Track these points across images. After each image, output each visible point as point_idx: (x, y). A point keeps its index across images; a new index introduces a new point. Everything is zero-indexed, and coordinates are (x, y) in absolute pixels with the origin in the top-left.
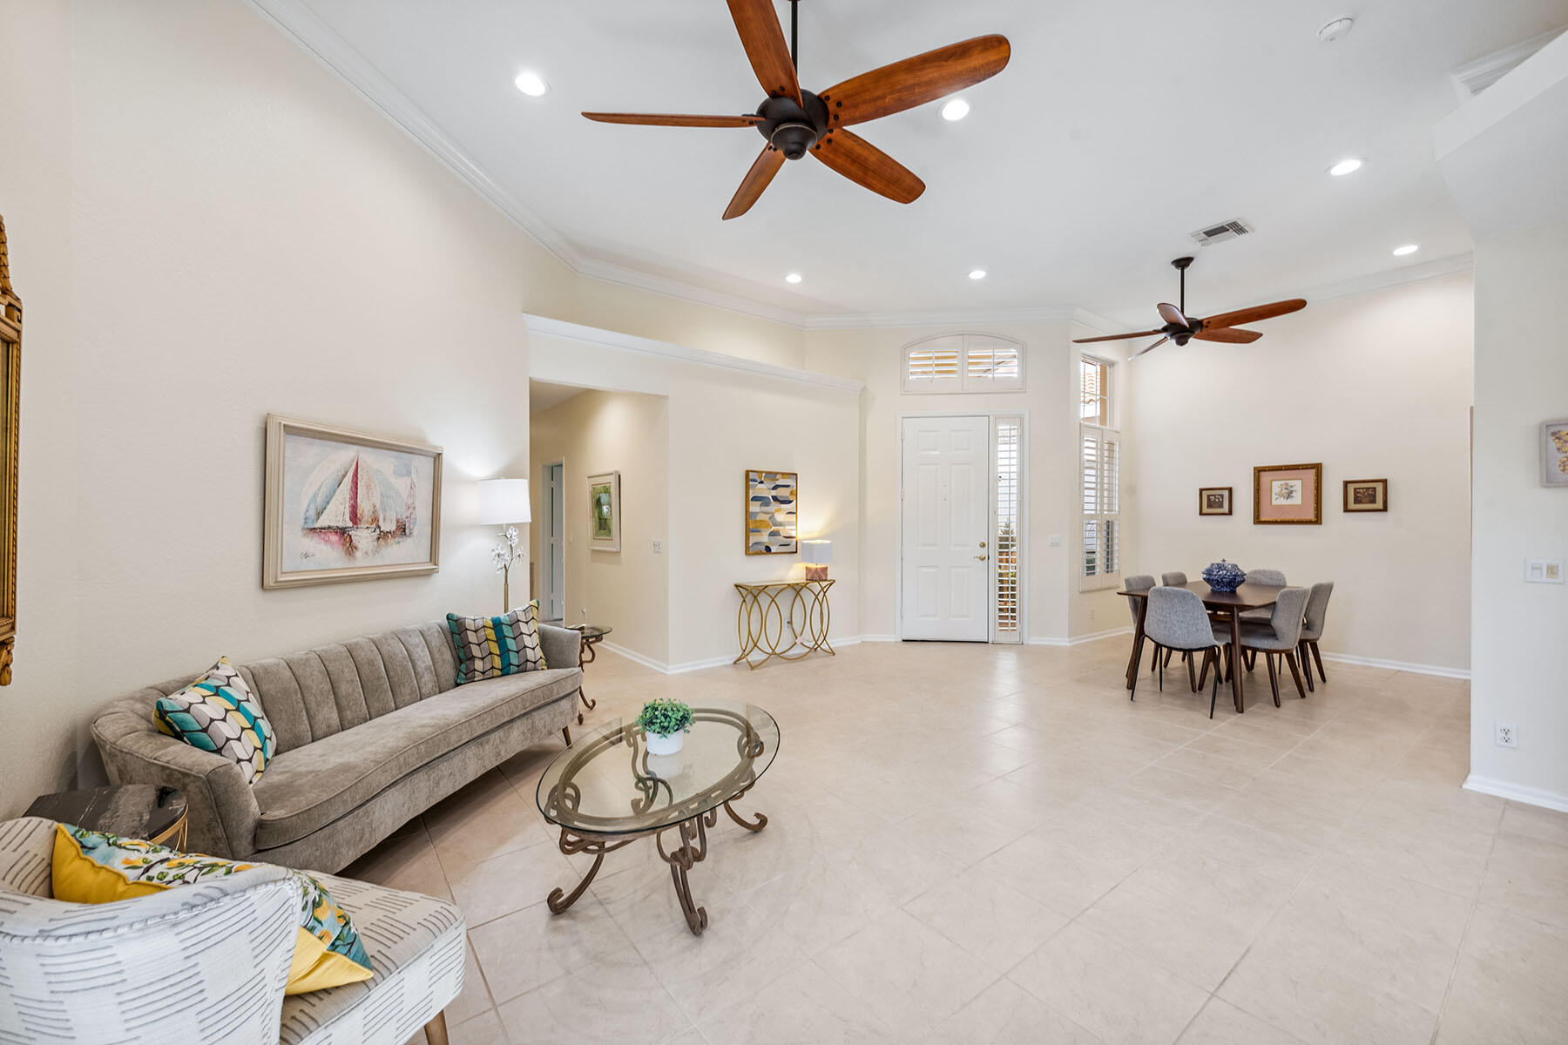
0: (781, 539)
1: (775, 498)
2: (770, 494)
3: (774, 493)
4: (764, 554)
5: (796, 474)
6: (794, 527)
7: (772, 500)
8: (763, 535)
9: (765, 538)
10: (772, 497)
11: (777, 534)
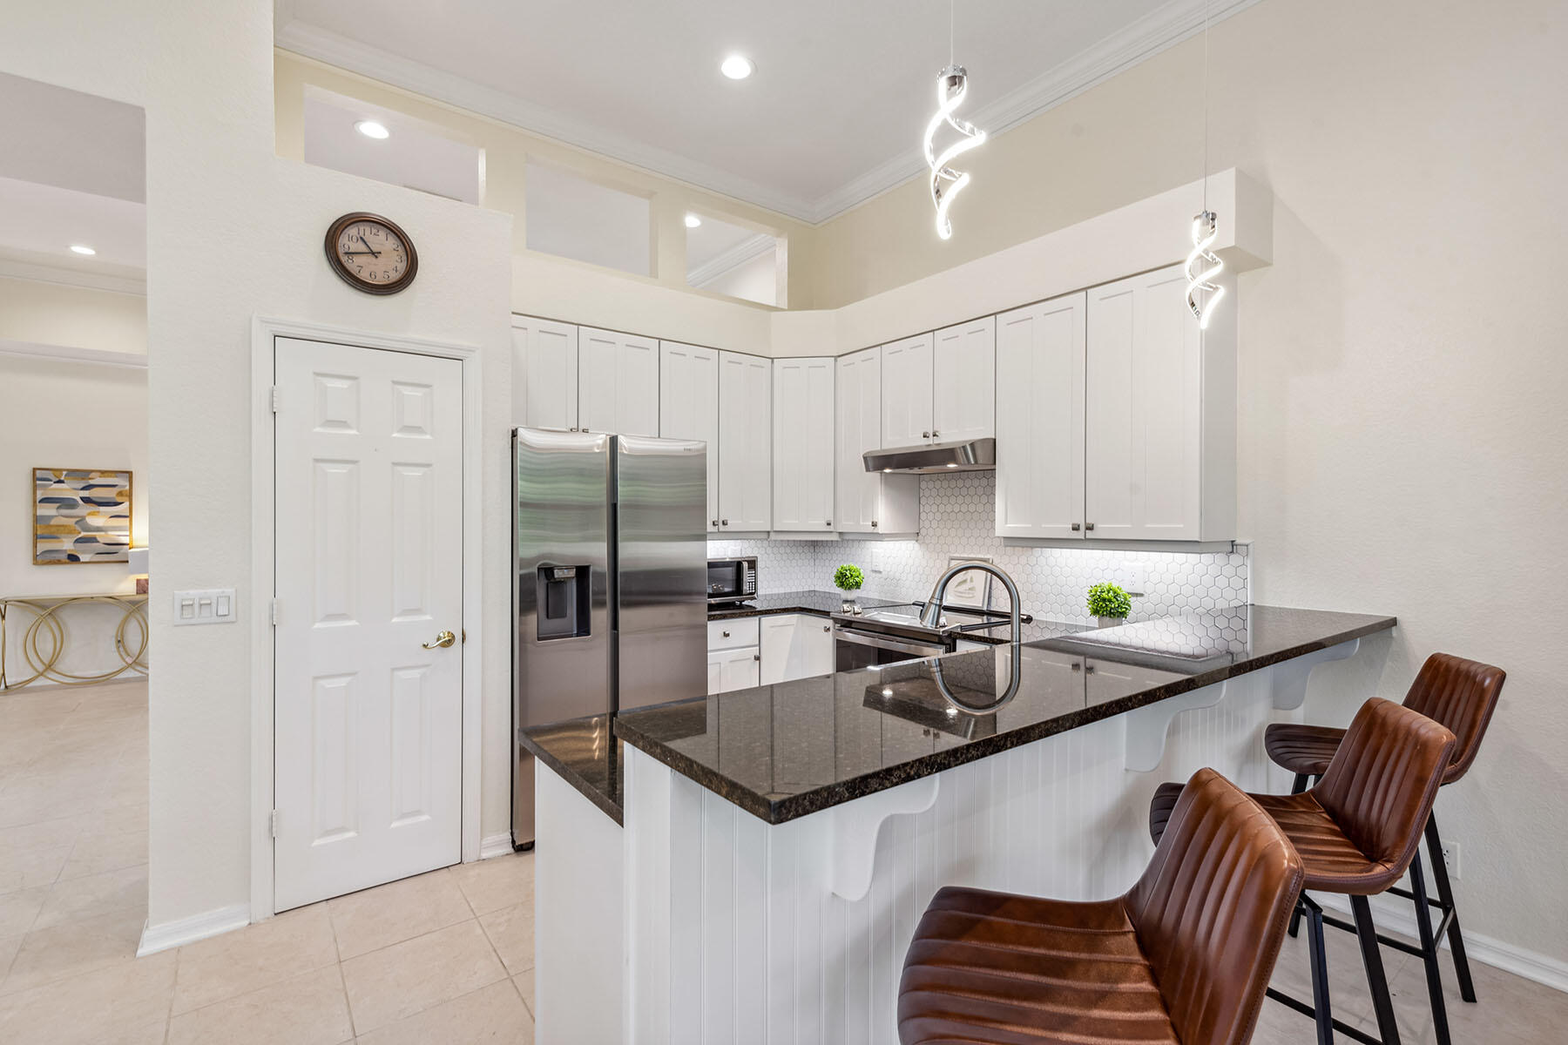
0: (100, 547)
1: (86, 500)
2: (77, 496)
3: (86, 494)
4: (65, 563)
5: (130, 473)
6: (128, 533)
7: (81, 502)
8: (63, 542)
9: (67, 545)
10: (82, 498)
11: (93, 540)
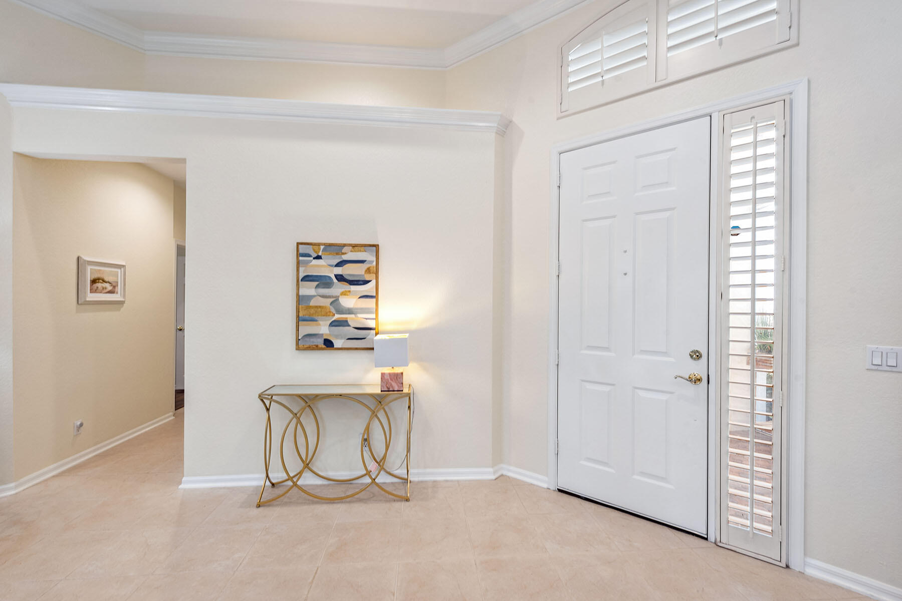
0: (350, 331)
1: (340, 278)
2: (332, 273)
3: (339, 271)
4: (322, 349)
5: (376, 246)
6: (373, 316)
7: (335, 280)
8: (319, 325)
9: (323, 329)
10: (336, 276)
11: (343, 323)
